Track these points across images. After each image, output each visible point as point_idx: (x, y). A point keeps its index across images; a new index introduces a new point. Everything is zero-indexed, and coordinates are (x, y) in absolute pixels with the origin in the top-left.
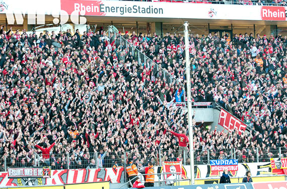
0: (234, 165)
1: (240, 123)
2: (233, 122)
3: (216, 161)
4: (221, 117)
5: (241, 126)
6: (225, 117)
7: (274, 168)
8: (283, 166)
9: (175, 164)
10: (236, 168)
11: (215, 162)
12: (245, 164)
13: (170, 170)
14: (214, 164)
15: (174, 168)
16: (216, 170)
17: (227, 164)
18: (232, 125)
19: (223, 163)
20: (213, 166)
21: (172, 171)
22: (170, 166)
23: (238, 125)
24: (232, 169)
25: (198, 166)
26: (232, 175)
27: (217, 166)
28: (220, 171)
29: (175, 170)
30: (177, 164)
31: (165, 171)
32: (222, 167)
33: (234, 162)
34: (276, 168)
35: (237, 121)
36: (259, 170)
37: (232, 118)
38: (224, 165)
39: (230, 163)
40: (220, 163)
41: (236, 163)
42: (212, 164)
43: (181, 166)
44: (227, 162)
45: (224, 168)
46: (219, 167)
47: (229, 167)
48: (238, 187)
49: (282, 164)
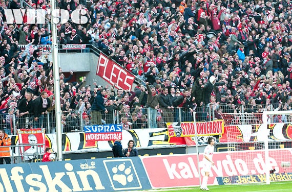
0: (116, 133)
1: (126, 73)
2: (116, 71)
3: (92, 127)
4: (100, 64)
5: (128, 77)
6: (105, 65)
7: (172, 136)
8: (184, 134)
9: (35, 132)
10: (120, 136)
11: (91, 129)
12: (132, 131)
13: (29, 141)
14: (90, 131)
15: (34, 138)
16: (92, 139)
17: (108, 130)
18: (115, 76)
19: (102, 130)
20: (89, 133)
21: (30, 142)
22: (28, 135)
23: (123, 76)
24: (114, 138)
25: (68, 134)
27: (94, 133)
28: (97, 140)
29: (36, 141)
30: (38, 132)
31: (21, 142)
32: (100, 135)
33: (116, 128)
34: (175, 135)
35: (122, 70)
36: (152, 138)
37: (115, 66)
38: (102, 132)
39: (111, 129)
40: (98, 130)
41: (120, 130)
42: (86, 132)
43: (43, 134)
44: (107, 128)
45: (103, 136)
46: (96, 135)
47: (111, 134)
48: (122, 162)
49: (183, 130)
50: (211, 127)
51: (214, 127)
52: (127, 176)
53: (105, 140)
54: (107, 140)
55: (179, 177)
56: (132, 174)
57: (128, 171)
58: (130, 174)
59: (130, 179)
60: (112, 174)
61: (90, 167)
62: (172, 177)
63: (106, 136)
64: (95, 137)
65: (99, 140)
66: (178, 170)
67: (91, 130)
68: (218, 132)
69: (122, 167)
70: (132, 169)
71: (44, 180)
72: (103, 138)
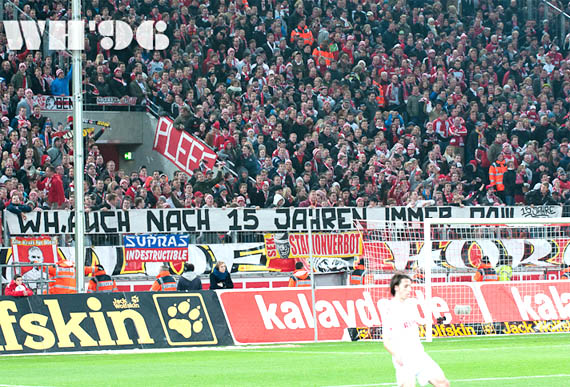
0: (178, 249)
1: (202, 148)
2: (186, 145)
3: (139, 238)
4: (160, 132)
5: (205, 154)
6: (167, 134)
7: (273, 257)
8: (295, 253)
9: (40, 243)
10: (184, 255)
12: (205, 246)
13: (30, 258)
14: (134, 245)
15: (38, 253)
16: (137, 258)
17: (164, 245)
18: (184, 152)
19: (154, 243)
20: (131, 249)
23: (197, 153)
24: (175, 259)
25: (97, 249)
26: (175, 271)
27: (140, 248)
28: (145, 261)
29: (42, 258)
30: (46, 242)
31: (17, 259)
32: (151, 252)
33: (178, 241)
34: (278, 256)
35: (195, 143)
36: (238, 261)
37: (184, 135)
38: (155, 247)
39: (170, 243)
40: (147, 244)
41: (185, 244)
42: (128, 245)
43: (54, 247)
44: (162, 240)
45: (156, 254)
46: (143, 252)
47: (169, 252)
48: (185, 299)
49: (291, 247)
50: (340, 243)
51: (346, 243)
52: (192, 322)
53: (158, 261)
54: (162, 260)
55: (281, 326)
56: (201, 320)
57: (195, 314)
58: (198, 319)
59: (198, 327)
60: (167, 318)
61: (130, 306)
62: (269, 326)
63: (161, 255)
64: (141, 254)
65: (148, 261)
66: (280, 315)
67: (136, 242)
68: (352, 252)
69: (184, 307)
70: (201, 310)
71: (50, 325)
72: (155, 257)
